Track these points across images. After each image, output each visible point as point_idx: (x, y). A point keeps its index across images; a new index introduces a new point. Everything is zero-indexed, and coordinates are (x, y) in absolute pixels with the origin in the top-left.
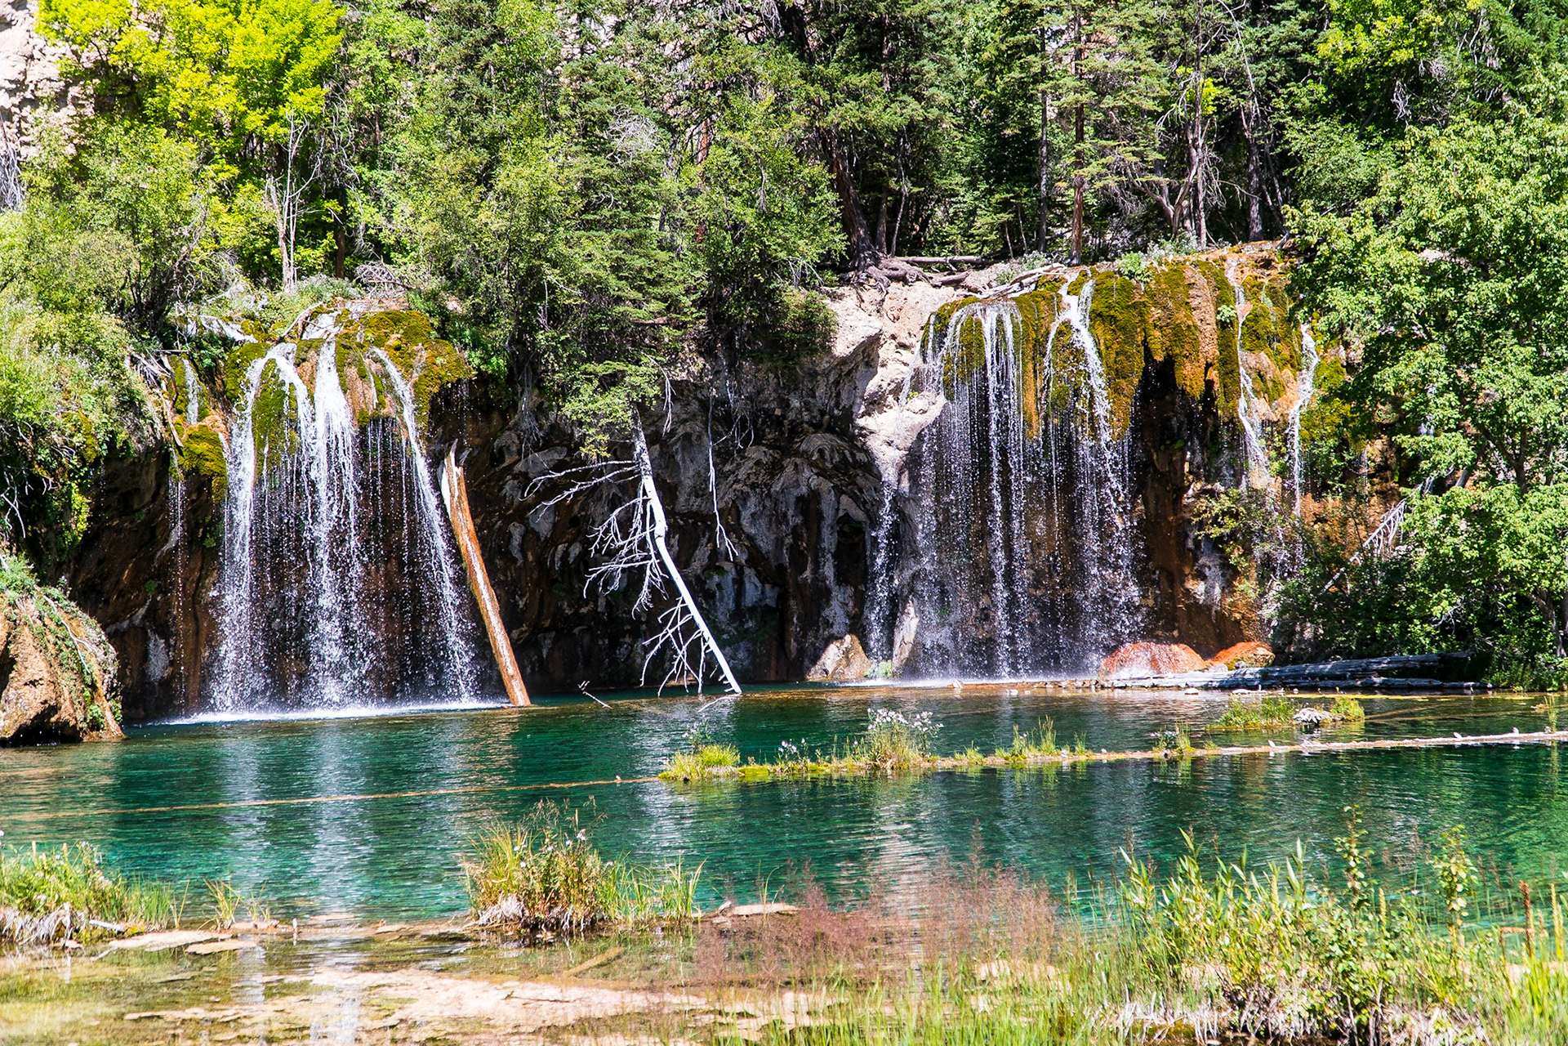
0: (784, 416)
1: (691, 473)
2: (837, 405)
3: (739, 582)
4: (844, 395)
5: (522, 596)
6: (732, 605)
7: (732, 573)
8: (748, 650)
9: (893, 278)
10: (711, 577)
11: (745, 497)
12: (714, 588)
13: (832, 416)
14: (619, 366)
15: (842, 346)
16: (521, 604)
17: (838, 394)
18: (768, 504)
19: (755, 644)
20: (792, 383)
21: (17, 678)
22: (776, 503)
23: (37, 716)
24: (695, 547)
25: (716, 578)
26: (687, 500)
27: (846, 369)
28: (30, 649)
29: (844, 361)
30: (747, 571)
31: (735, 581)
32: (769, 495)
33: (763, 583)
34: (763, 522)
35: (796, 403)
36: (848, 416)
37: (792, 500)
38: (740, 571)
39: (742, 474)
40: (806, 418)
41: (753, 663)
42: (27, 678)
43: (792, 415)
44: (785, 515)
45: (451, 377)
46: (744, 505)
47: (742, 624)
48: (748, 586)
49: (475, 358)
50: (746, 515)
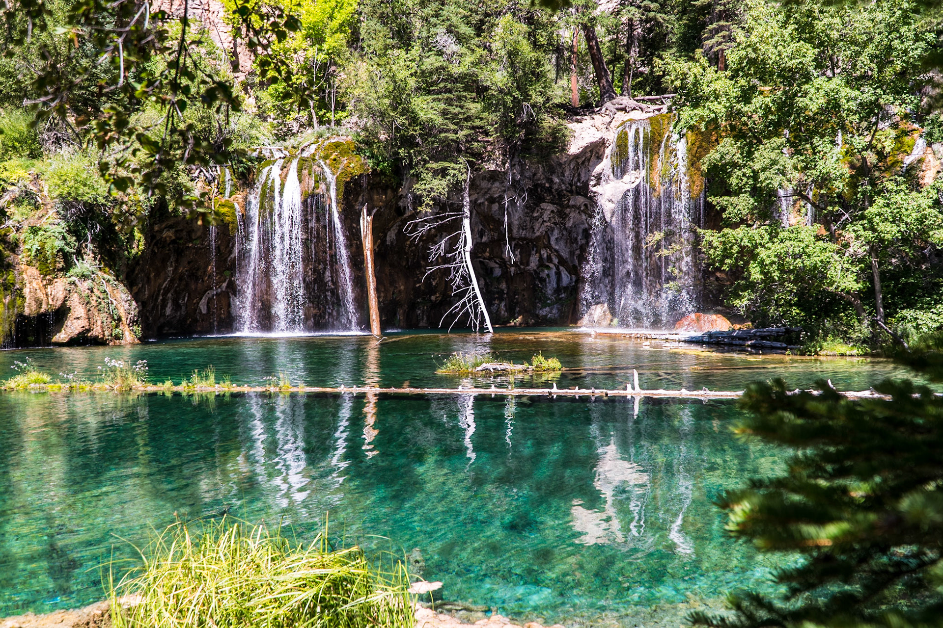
0: (551, 187)
1: (517, 218)
2: (579, 180)
3: (558, 274)
4: (583, 175)
5: (434, 280)
6: (555, 286)
7: (554, 270)
8: (558, 309)
9: (618, 109)
10: (543, 271)
11: (552, 230)
12: (545, 276)
13: (577, 187)
14: (446, 164)
15: (574, 149)
16: (434, 283)
17: (579, 175)
18: (565, 233)
19: (562, 306)
20: (551, 170)
21: (72, 315)
22: (570, 232)
23: (80, 333)
24: (530, 255)
25: (546, 272)
26: (518, 232)
27: (580, 161)
28: (77, 303)
29: (576, 157)
30: (561, 268)
31: (556, 273)
32: (565, 229)
33: (569, 273)
34: (562, 243)
35: (557, 180)
36: (586, 185)
37: (581, 231)
38: (558, 268)
39: (545, 217)
40: (564, 188)
41: (560, 316)
42: (75, 316)
43: (556, 187)
44: (576, 239)
45: (357, 172)
46: (552, 234)
47: (559, 295)
48: (563, 276)
49: (370, 163)
50: (553, 239)
